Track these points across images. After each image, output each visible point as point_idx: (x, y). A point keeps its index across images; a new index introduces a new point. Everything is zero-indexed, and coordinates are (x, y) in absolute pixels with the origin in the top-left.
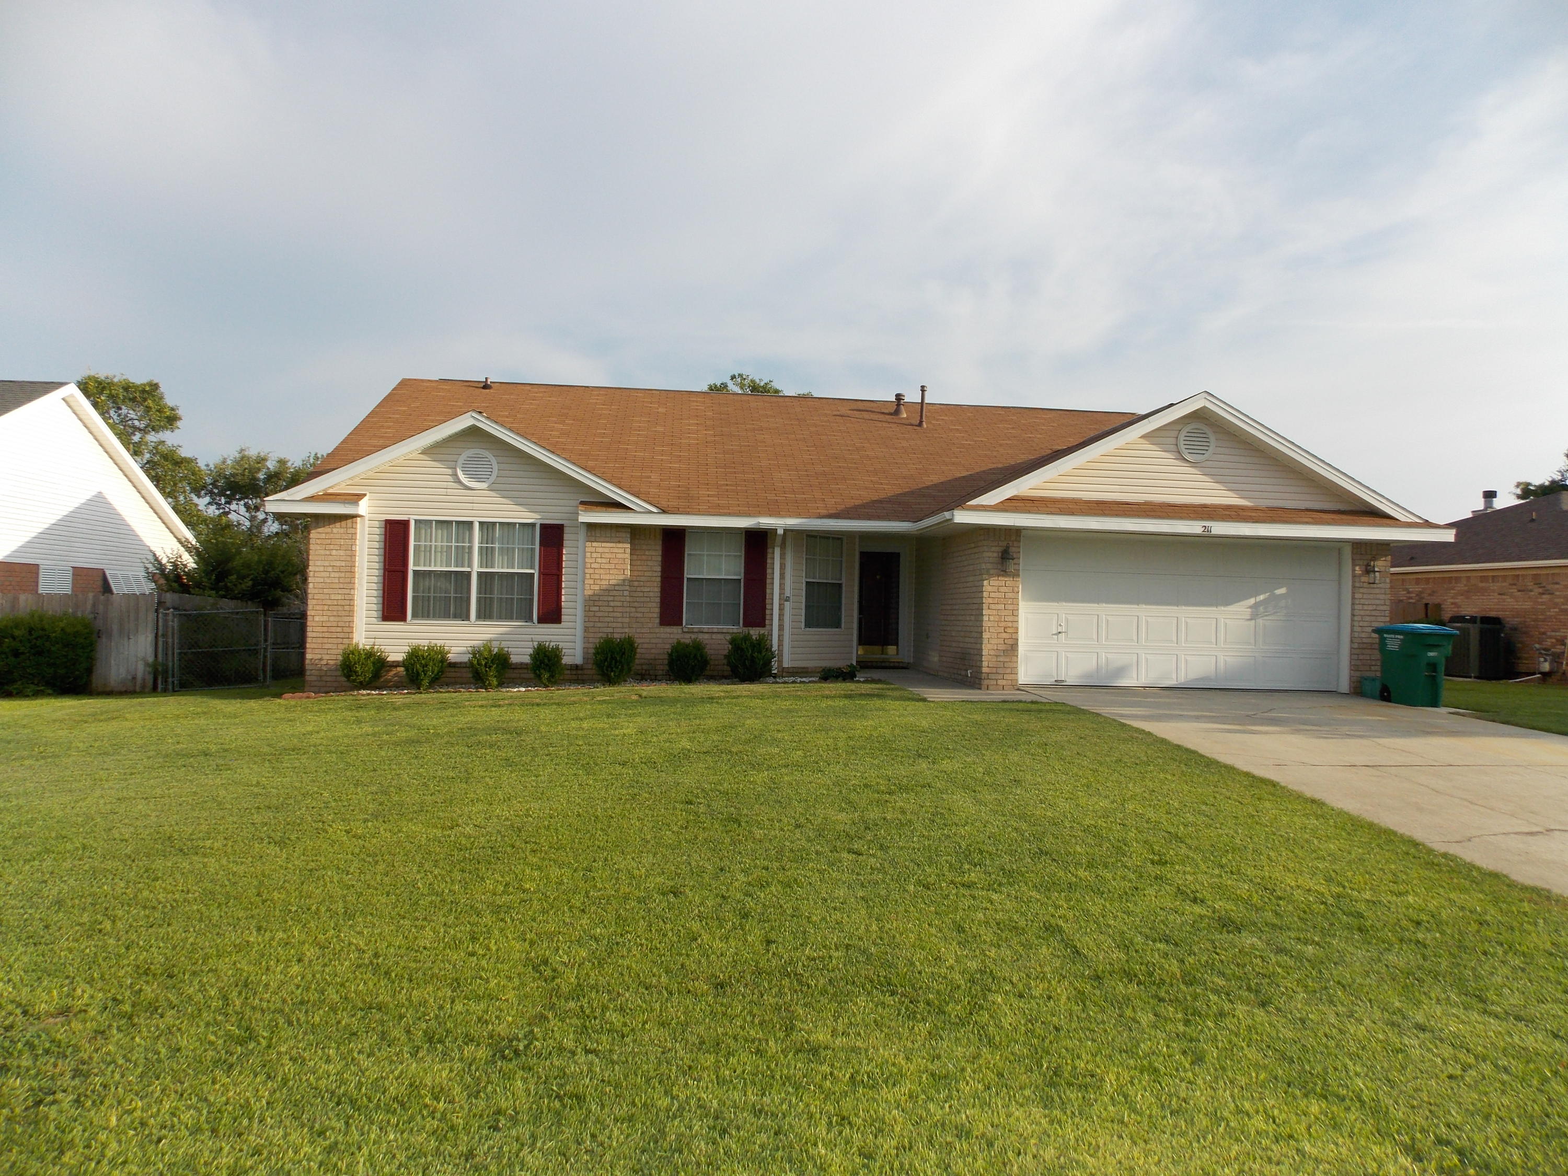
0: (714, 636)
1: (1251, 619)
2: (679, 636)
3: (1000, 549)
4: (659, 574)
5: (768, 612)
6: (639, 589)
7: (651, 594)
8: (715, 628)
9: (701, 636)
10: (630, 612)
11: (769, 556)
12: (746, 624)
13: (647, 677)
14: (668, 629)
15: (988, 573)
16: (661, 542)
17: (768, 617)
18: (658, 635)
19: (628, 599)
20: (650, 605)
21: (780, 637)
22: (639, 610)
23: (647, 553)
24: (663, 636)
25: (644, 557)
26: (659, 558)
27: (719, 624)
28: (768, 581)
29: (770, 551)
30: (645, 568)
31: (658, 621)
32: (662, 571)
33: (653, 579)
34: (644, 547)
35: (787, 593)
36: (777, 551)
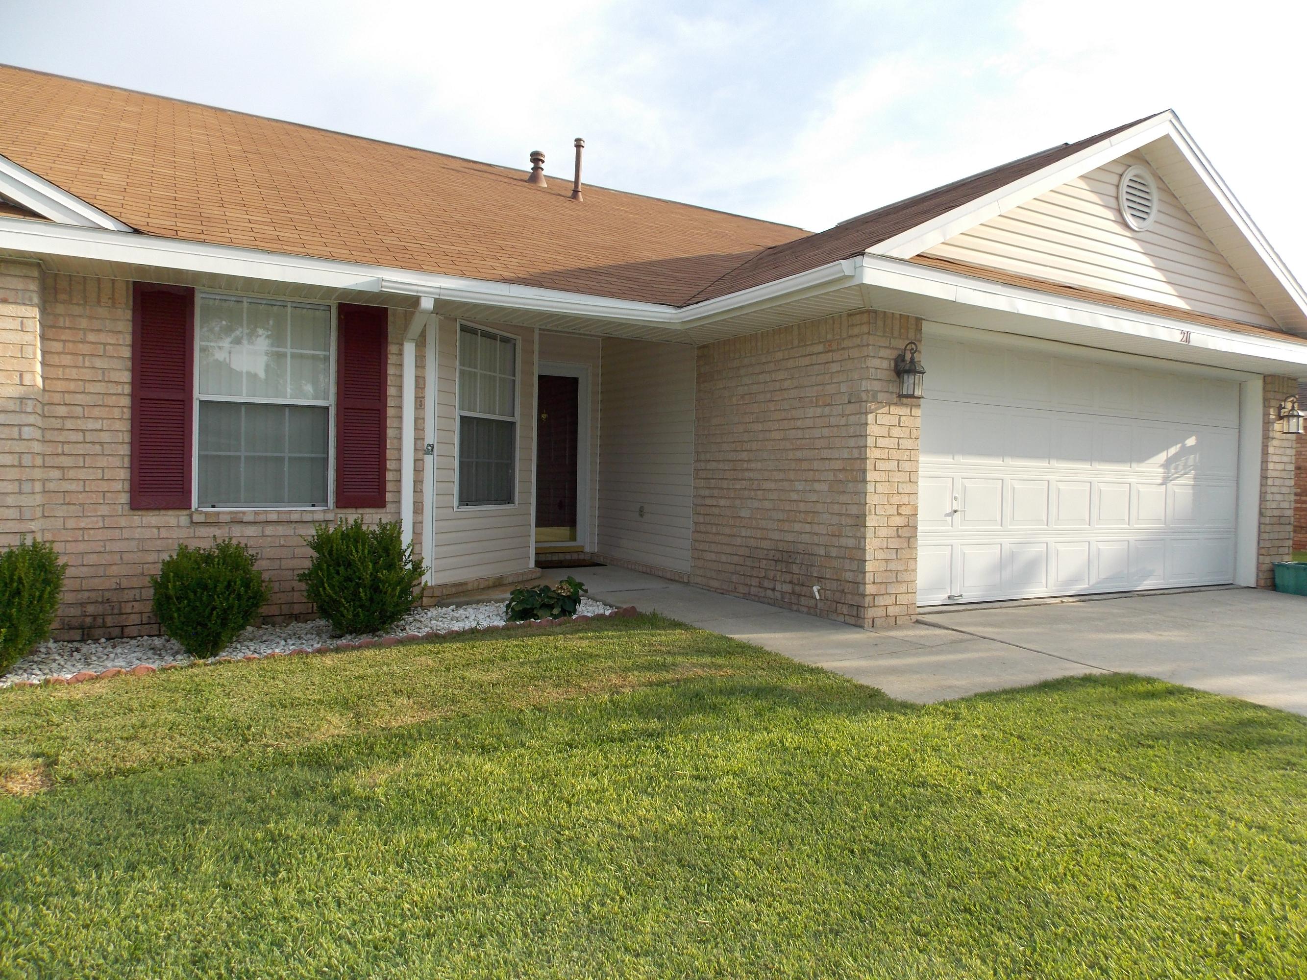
0: (269, 530)
1: (1162, 484)
2: (183, 533)
3: (894, 354)
4: (127, 389)
5: (390, 476)
6: (69, 424)
7: (105, 437)
8: (272, 511)
9: (237, 531)
10: (44, 481)
11: (392, 359)
12: (343, 502)
13: (97, 632)
14: (153, 519)
15: (875, 399)
16: (129, 314)
17: (389, 486)
18: (126, 534)
19: (37, 447)
20: (103, 462)
21: (417, 526)
22: (71, 474)
23: (91, 337)
24: (138, 533)
25: (84, 348)
26: (127, 353)
27: (278, 500)
28: (390, 412)
29: (392, 349)
30: (88, 374)
31: (124, 498)
32: (133, 383)
33: (111, 401)
34: (84, 323)
35: (429, 439)
36: (409, 350)
